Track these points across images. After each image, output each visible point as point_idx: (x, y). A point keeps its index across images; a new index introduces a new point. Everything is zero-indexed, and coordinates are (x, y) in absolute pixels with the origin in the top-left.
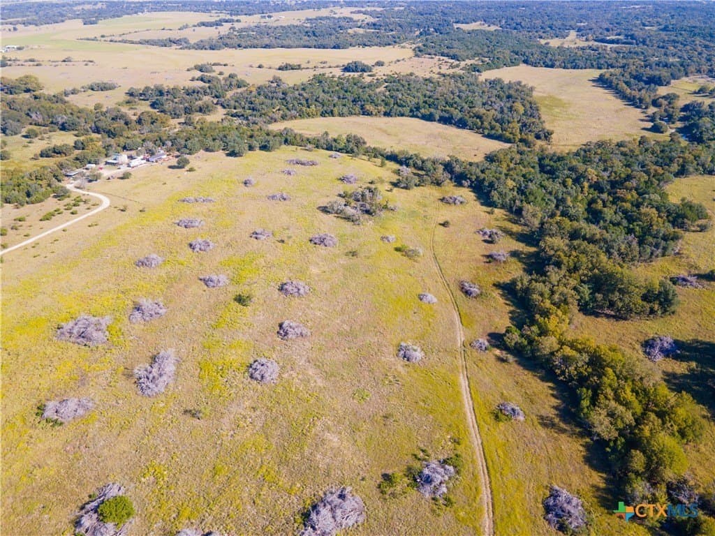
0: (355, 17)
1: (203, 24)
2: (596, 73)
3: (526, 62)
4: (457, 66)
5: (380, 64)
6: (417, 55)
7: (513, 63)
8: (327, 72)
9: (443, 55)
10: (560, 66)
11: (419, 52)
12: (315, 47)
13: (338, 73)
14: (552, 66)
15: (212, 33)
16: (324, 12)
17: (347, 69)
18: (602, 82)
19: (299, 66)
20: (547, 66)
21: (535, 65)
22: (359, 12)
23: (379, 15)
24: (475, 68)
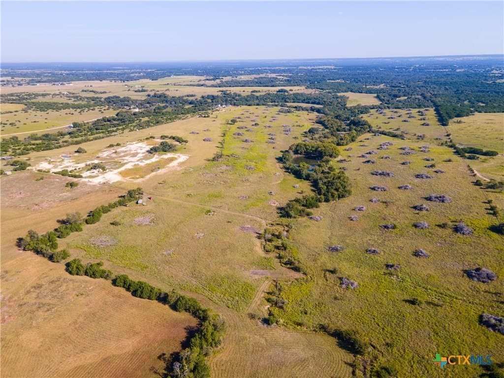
0: (279, 77)
1: (207, 80)
2: (376, 95)
3: (351, 91)
4: (323, 92)
5: (291, 90)
6: (306, 88)
7: (346, 91)
8: (271, 92)
9: (317, 88)
10: (365, 93)
13: (275, 93)
14: (361, 93)
15: (212, 82)
16: (262, 76)
17: (278, 92)
18: (378, 97)
19: (259, 91)
21: (354, 92)
22: (280, 75)
23: (290, 77)
24: (329, 92)
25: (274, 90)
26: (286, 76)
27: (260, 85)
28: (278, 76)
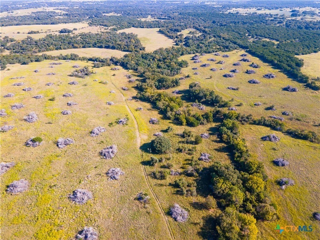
0: (57, 11)
2: (158, 29)
3: (133, 26)
4: (108, 29)
5: (75, 29)
6: (90, 26)
7: (129, 27)
8: (53, 33)
9: (101, 25)
10: (146, 27)
11: (90, 24)
12: (42, 24)
13: (58, 34)
14: (143, 27)
17: (61, 32)
18: (161, 32)
19: (38, 31)
20: (141, 28)
21: (137, 27)
22: (57, 9)
23: (68, 10)
24: (115, 30)
25: (55, 29)
26: (64, 10)
27: (39, 21)
28: (55, 9)
